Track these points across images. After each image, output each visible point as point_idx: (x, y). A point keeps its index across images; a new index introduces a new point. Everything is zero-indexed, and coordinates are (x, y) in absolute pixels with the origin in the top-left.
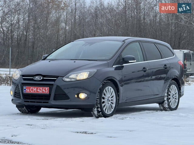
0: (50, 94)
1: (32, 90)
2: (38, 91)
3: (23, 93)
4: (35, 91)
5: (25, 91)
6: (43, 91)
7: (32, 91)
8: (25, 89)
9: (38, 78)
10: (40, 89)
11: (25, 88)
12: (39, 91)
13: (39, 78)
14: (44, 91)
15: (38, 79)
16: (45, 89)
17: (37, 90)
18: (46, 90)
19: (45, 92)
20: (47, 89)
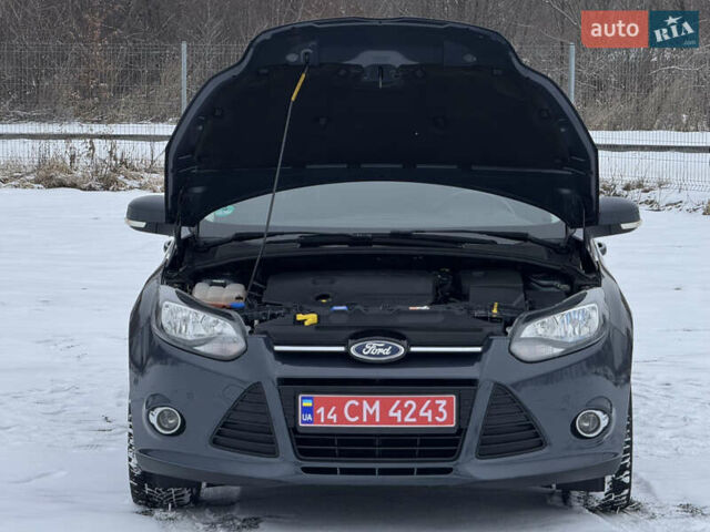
0: (461, 431)
1: (355, 411)
2: (391, 414)
3: (293, 430)
4: (371, 418)
5: (309, 417)
6: (422, 414)
7: (357, 418)
8: (307, 410)
9: (380, 350)
10: (401, 405)
11: (308, 404)
12: (399, 414)
13: (388, 351)
14: (429, 414)
15: (381, 355)
16: (434, 407)
17: (385, 409)
18: (441, 409)
19: (435, 422)
20: (444, 403)
